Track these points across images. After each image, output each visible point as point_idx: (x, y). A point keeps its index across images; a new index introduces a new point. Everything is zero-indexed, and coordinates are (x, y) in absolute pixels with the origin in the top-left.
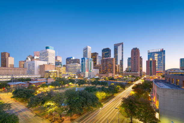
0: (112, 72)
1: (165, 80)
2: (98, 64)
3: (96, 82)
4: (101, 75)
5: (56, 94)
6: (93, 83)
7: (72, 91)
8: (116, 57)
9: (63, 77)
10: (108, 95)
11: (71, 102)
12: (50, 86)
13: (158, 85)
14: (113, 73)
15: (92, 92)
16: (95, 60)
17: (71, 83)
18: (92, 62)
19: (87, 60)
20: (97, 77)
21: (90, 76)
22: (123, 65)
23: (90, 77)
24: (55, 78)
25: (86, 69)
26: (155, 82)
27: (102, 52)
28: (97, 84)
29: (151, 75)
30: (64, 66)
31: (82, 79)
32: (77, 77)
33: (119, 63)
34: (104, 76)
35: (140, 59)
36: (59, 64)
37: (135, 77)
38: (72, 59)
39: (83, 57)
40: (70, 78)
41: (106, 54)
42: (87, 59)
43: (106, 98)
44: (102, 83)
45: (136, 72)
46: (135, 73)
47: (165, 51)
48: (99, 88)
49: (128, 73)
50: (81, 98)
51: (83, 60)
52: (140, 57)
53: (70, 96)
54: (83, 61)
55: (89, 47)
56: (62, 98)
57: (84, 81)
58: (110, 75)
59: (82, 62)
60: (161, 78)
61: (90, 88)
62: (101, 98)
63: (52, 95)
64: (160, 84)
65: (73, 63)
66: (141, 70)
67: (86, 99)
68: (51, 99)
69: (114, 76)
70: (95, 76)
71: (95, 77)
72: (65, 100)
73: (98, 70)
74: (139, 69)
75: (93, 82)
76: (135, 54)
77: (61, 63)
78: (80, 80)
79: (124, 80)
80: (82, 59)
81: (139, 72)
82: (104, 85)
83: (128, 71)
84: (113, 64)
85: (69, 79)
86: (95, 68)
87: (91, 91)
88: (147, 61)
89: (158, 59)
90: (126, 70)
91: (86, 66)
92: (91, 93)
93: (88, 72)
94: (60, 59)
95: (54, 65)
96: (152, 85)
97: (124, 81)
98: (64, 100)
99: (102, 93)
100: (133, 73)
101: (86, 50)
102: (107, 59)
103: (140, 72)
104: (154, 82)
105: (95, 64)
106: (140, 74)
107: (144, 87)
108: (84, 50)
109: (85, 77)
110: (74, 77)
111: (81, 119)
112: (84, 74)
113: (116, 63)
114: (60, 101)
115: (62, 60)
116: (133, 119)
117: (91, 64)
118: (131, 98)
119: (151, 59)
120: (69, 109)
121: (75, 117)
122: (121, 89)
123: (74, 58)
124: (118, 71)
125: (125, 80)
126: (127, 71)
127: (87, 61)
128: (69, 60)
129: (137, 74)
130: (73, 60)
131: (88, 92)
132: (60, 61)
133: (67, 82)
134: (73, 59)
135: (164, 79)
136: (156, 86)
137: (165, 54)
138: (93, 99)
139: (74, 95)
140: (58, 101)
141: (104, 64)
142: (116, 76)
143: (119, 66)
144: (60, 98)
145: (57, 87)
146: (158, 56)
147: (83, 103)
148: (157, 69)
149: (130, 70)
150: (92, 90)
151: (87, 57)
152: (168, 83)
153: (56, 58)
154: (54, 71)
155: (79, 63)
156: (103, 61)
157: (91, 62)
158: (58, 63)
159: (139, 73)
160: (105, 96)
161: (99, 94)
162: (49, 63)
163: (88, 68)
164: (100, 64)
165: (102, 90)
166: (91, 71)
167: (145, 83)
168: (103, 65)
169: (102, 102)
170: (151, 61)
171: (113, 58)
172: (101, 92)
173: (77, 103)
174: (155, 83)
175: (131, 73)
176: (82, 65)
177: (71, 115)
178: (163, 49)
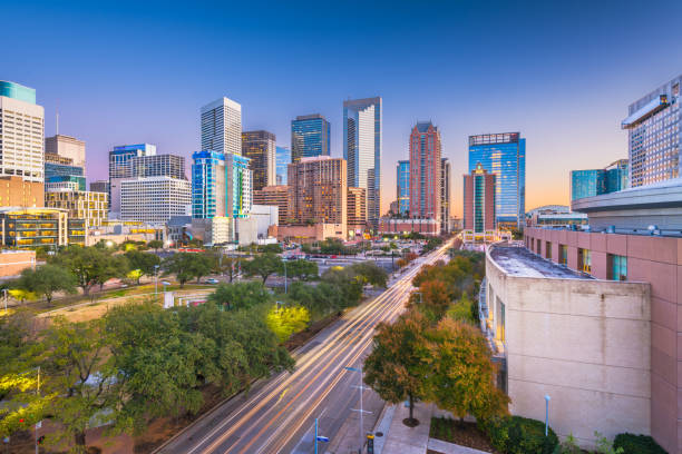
0: (333, 218)
1: (524, 249)
2: (272, 181)
3: (262, 261)
4: (289, 231)
5: (51, 333)
6: (248, 269)
7: (140, 308)
8: (352, 154)
9: (90, 242)
10: (318, 319)
11: (138, 365)
12: (15, 292)
13: (503, 266)
14: (339, 222)
15: (247, 308)
16: (259, 166)
17: (136, 273)
18: (248, 175)
19: (221, 163)
20: (272, 240)
21: (237, 235)
22: (378, 190)
23: (237, 243)
24: (47, 249)
25: (219, 206)
26: (491, 254)
27: (293, 130)
28: (271, 272)
29: (479, 230)
30: (96, 187)
31: (198, 251)
32: (168, 242)
33: (363, 183)
34: (303, 233)
35: (443, 167)
36: (67, 178)
37: (422, 237)
38: (140, 153)
39: (199, 151)
40: (129, 247)
41: (308, 140)
42: (223, 158)
43: (307, 330)
44: (295, 268)
45: (428, 218)
46: (424, 221)
47: (524, 140)
48: (280, 290)
49: (399, 222)
50: (190, 340)
51: (203, 161)
52: (443, 160)
53: (129, 334)
54: (200, 167)
55: (227, 102)
56: (89, 349)
57: (205, 262)
58: (328, 231)
59: (197, 169)
60: (510, 242)
61: (237, 293)
62: (290, 333)
63: (25, 339)
64: (509, 262)
65: (149, 173)
66: (445, 212)
67: (219, 344)
68: (22, 356)
69: (343, 236)
70: (260, 236)
71: (262, 242)
72: (106, 355)
73: (275, 209)
74: (439, 206)
75: (250, 263)
76: (423, 145)
77: (79, 170)
78: (184, 255)
79: (381, 252)
80: (196, 156)
81: (439, 217)
82: (298, 275)
83: (399, 216)
84: (339, 186)
85: (129, 255)
86: (260, 199)
87: (241, 305)
88: (465, 177)
89: (502, 168)
90: (391, 212)
91: (218, 192)
92: (242, 313)
93: (226, 220)
94: (70, 151)
95: (42, 180)
96: (484, 265)
97: (384, 255)
98: (96, 359)
99: (294, 310)
100: (417, 221)
101: (213, 117)
102: (313, 164)
103: (442, 218)
104: (488, 254)
105: (260, 182)
106: (442, 226)
107: (454, 276)
108: (204, 116)
109: (210, 239)
110: (157, 244)
111: (190, 439)
112: (209, 228)
113: (352, 182)
114: (74, 362)
115: (83, 157)
116: (415, 404)
117: (240, 180)
118: (408, 320)
119: (479, 172)
120: (126, 399)
121: (158, 432)
122: (370, 286)
123: (151, 151)
124: (358, 214)
125: (386, 249)
126: (394, 214)
127: (224, 168)
128: (122, 155)
129: (430, 227)
130: (145, 159)
131: (229, 309)
132: (75, 164)
133: (111, 269)
134: (148, 154)
135: (520, 244)
136: (497, 269)
137: (524, 153)
138: (251, 339)
139: (155, 329)
140: (62, 362)
141: (304, 183)
142: (351, 233)
143: (363, 196)
144: (79, 349)
145: (57, 295)
146: (503, 160)
147: (199, 363)
148: (498, 207)
149: (407, 212)
150: (245, 300)
151: (220, 149)
152: (533, 258)
153: (51, 145)
154: (36, 210)
155: (183, 177)
156: (296, 170)
157: (240, 176)
158: (58, 173)
159: (438, 224)
160: (308, 320)
161: (277, 317)
162: (11, 172)
163: (227, 200)
164: (285, 182)
165: (295, 298)
166: (242, 212)
168: (297, 189)
169: (292, 349)
170: (478, 179)
171: (338, 161)
172: (290, 305)
173: (168, 363)
174: (492, 260)
175: (409, 222)
176: (197, 183)
178: (518, 134)
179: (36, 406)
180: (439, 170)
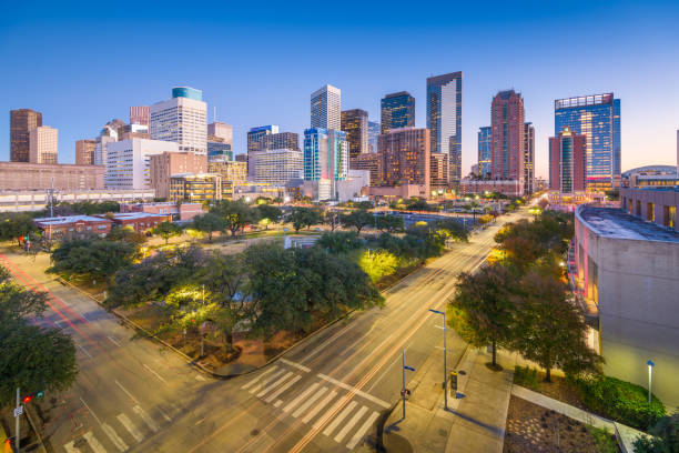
0: (418, 180)
1: (620, 210)
2: (365, 150)
3: (361, 217)
4: (379, 191)
5: (211, 261)
6: (346, 221)
7: (269, 247)
8: (434, 124)
9: (236, 198)
10: (406, 265)
11: (267, 289)
12: (189, 231)
13: (595, 226)
14: (423, 183)
15: (346, 252)
16: (355, 138)
17: (265, 221)
18: (345, 146)
19: (325, 137)
20: (364, 198)
21: (337, 194)
22: (460, 154)
23: (337, 200)
24: (209, 202)
25: (323, 170)
26: (582, 214)
27: (383, 106)
28: (364, 224)
29: (567, 190)
30: (240, 158)
31: (307, 205)
32: (287, 199)
33: (445, 148)
34: (390, 194)
35: (526, 131)
36: (221, 152)
37: (505, 197)
38: (268, 132)
39: (309, 128)
40: (261, 202)
41: (395, 114)
42: (327, 133)
43: (395, 274)
44: (382, 221)
45: (510, 179)
46: (506, 182)
47: (619, 100)
48: (371, 239)
49: (480, 183)
50: (303, 274)
51: (312, 136)
52: (527, 125)
53: (261, 266)
54: (309, 141)
55: (330, 89)
56: (235, 275)
57: (313, 214)
58: (413, 191)
59: (308, 143)
60: (603, 202)
61: (337, 240)
62: (380, 275)
63: (196, 264)
64: (602, 223)
65: (274, 147)
66: (529, 174)
67: (324, 279)
68: (194, 275)
69: (426, 196)
70: (355, 195)
71: (357, 200)
72: (246, 281)
73: (368, 173)
74: (522, 168)
75: (348, 216)
76: (505, 113)
77: (228, 147)
78: (298, 209)
79: (463, 210)
80: (307, 132)
81: (522, 178)
82: (387, 227)
83: (480, 178)
84: (423, 152)
85: (261, 207)
86: (355, 165)
87: (341, 249)
88: (551, 139)
89: (593, 130)
90: (472, 174)
91: (322, 160)
92: (341, 256)
93: (328, 182)
94: (224, 133)
95: (206, 154)
96: (573, 225)
97: (465, 213)
98: (239, 282)
99: (383, 257)
100: (499, 182)
101: (320, 99)
102: (399, 134)
103: (526, 178)
104: (577, 215)
105: (355, 151)
106: (526, 186)
107: (539, 234)
108: (314, 100)
109: (317, 197)
110: (279, 200)
111: (304, 351)
112: (316, 188)
113: (435, 148)
114: (226, 283)
115: (231, 137)
116: (498, 351)
117: (340, 149)
118: (490, 274)
119: (567, 133)
120: (259, 313)
121: (281, 341)
122: (452, 240)
123: (275, 130)
124: (440, 176)
125: (467, 207)
126: (475, 176)
127: (327, 141)
128: (257, 136)
129: (513, 188)
130: (272, 137)
131: (331, 251)
132: (226, 142)
133: (249, 218)
134: (273, 133)
135: (616, 204)
136: (588, 229)
137: (618, 113)
138: (348, 278)
139: (278, 264)
140: (218, 282)
141: (391, 150)
142: (434, 193)
143: (445, 159)
144: (228, 274)
145: (216, 234)
146: (594, 121)
147: (309, 293)
148: (589, 168)
149: (489, 174)
150: (344, 245)
151: (325, 126)
152: (631, 219)
153: (211, 128)
154: (202, 176)
155: (297, 149)
156: (384, 141)
157: (340, 146)
158: (216, 149)
159: (522, 184)
160: (395, 265)
161: (370, 261)
162: (186, 149)
163: (330, 166)
164: (375, 151)
165: (383, 244)
166: (341, 176)
167: (544, 222)
168: (386, 156)
169: (382, 288)
170: (566, 140)
171: (422, 130)
172: (379, 252)
173: (287, 291)
174: (580, 218)
175: (491, 183)
176: (308, 153)
177: (266, 335)
178: (612, 95)
179: (202, 312)
180: (522, 133)
